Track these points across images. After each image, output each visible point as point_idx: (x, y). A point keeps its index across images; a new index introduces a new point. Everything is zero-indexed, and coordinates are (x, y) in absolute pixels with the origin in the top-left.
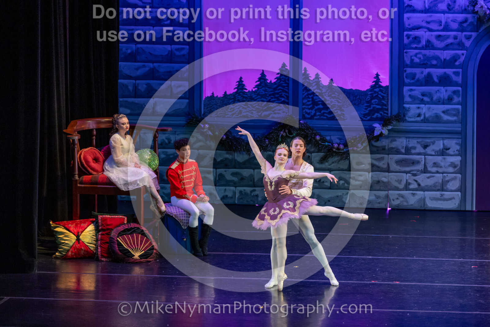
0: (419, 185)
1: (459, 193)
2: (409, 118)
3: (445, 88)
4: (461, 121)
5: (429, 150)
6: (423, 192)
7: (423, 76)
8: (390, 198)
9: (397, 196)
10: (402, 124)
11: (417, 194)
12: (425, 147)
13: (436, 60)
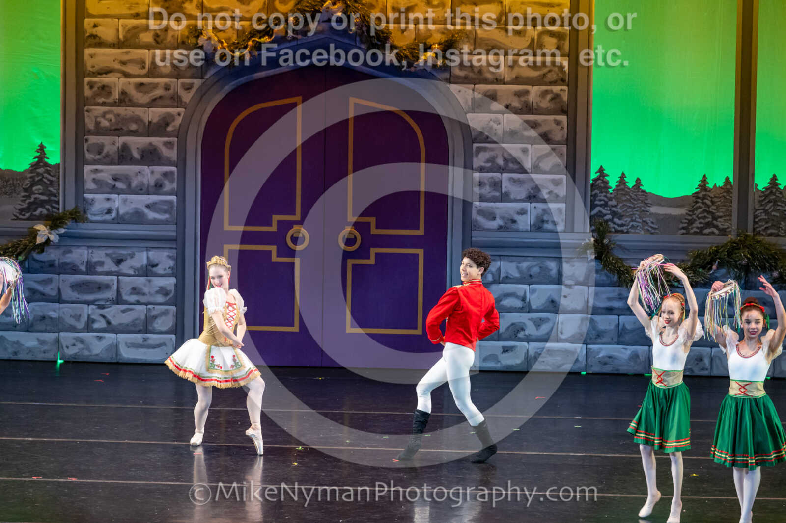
0: (109, 323)
1: (173, 337)
2: (93, 216)
3: (151, 167)
4: (175, 221)
5: (124, 267)
6: (115, 335)
7: (115, 148)
8: (61, 344)
9: (74, 341)
10: (81, 225)
11: (104, 337)
12: (119, 262)
13: (136, 123)
